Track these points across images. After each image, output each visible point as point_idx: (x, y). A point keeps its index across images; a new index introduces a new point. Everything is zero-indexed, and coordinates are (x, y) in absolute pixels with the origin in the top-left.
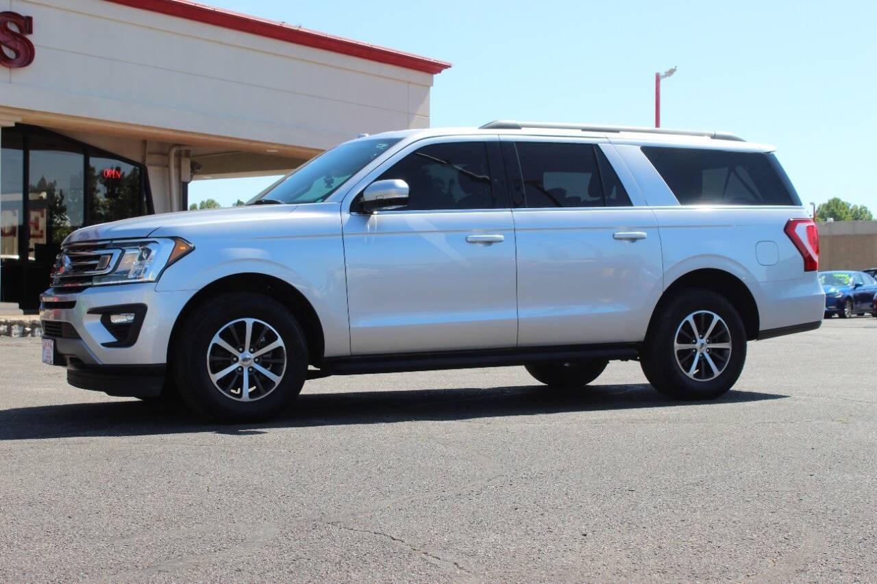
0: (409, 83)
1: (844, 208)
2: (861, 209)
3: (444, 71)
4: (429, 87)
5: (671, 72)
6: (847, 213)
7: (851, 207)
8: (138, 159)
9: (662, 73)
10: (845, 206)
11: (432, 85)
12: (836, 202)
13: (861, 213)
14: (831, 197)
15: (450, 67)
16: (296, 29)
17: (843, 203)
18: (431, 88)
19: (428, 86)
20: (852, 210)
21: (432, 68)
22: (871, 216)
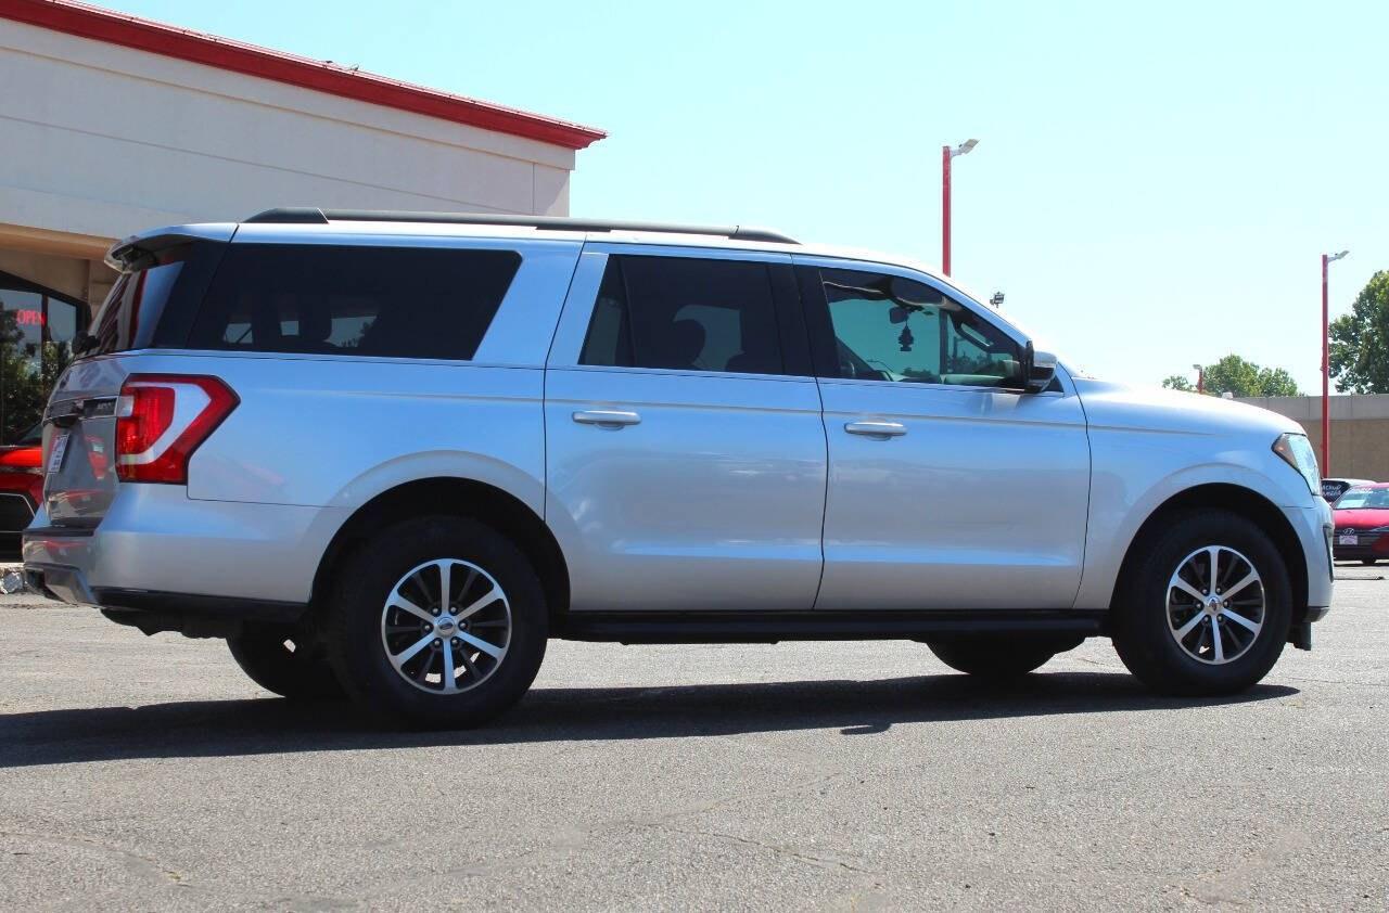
0: (534, 163)
1: (1248, 373)
2: (1276, 375)
3: (594, 145)
4: (568, 171)
5: (970, 144)
6: (1252, 382)
7: (1259, 373)
8: (74, 292)
9: (954, 147)
10: (1249, 369)
11: (573, 167)
12: (1233, 361)
13: (1278, 382)
14: (1225, 355)
15: (604, 136)
16: (350, 73)
17: (1245, 365)
18: (571, 172)
19: (567, 169)
20: (1261, 376)
21: (573, 138)
22: (1294, 387)
